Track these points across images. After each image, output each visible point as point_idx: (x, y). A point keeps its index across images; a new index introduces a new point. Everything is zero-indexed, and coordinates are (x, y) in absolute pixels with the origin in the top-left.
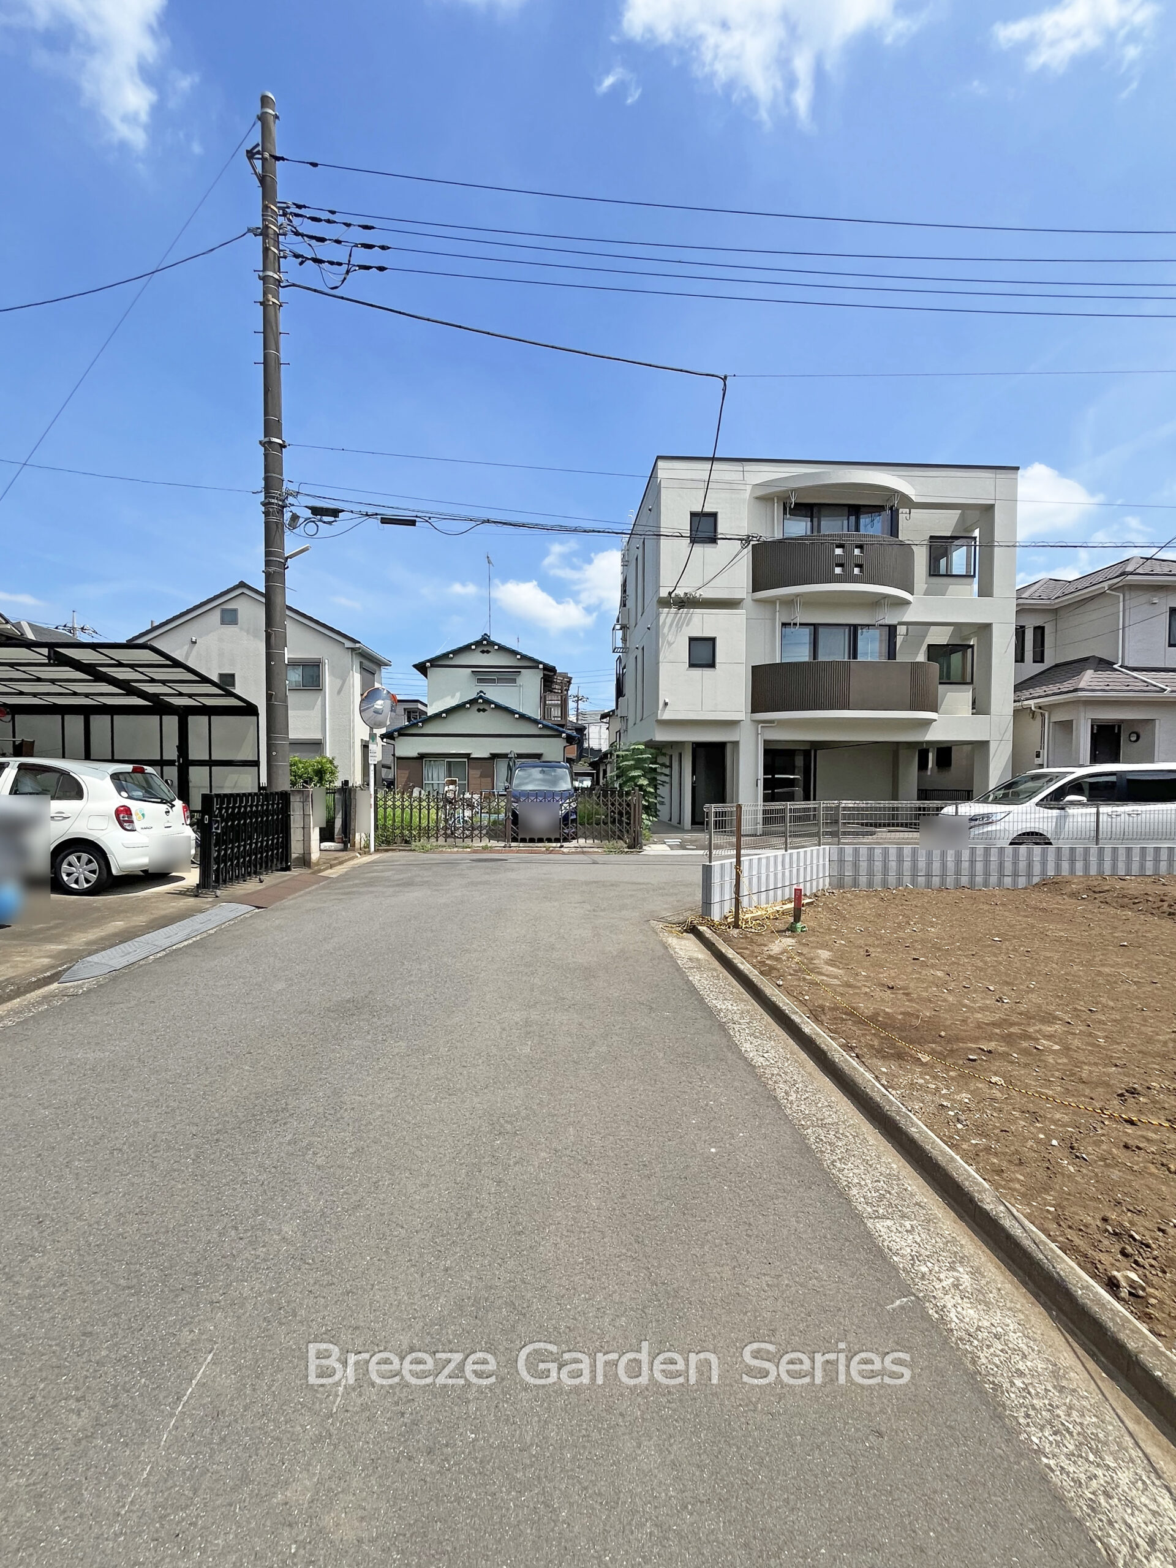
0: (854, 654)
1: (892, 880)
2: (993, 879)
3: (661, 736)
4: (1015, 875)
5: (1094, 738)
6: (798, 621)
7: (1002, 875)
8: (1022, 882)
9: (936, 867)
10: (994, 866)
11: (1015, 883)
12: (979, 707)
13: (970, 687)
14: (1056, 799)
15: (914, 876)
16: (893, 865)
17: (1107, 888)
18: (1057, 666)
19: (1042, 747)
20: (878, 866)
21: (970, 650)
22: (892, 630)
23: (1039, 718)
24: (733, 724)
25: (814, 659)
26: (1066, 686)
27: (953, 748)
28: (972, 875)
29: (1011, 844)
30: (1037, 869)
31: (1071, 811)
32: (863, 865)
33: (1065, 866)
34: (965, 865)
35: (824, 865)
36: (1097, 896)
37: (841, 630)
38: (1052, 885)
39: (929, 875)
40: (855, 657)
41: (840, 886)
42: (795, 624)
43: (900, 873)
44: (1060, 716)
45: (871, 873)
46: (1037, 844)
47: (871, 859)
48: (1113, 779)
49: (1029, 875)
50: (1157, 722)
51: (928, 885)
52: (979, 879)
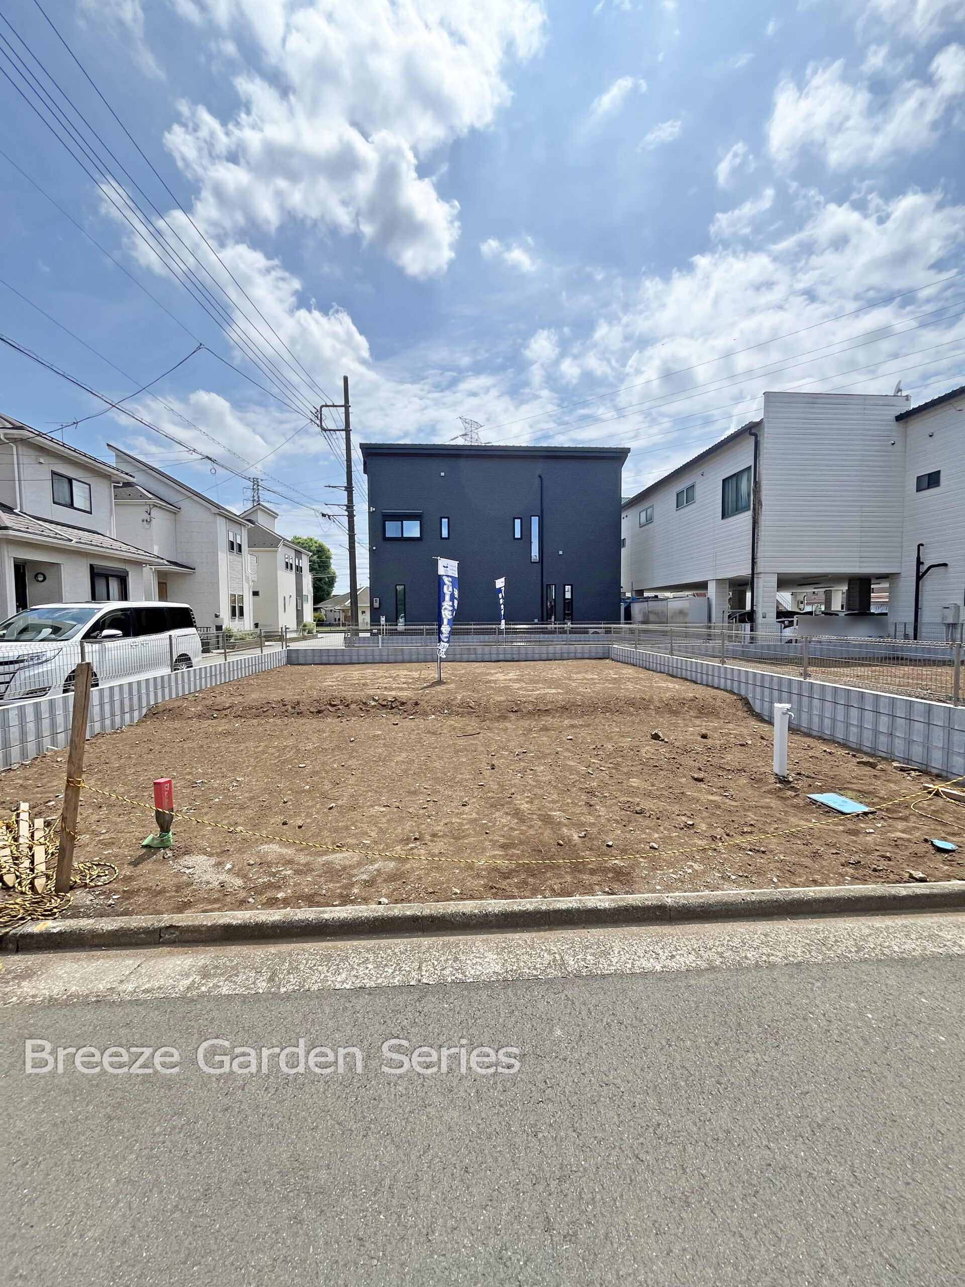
4: (132, 710)
14: (95, 634)
30: (144, 704)
43: (39, 735)
50: (62, 566)
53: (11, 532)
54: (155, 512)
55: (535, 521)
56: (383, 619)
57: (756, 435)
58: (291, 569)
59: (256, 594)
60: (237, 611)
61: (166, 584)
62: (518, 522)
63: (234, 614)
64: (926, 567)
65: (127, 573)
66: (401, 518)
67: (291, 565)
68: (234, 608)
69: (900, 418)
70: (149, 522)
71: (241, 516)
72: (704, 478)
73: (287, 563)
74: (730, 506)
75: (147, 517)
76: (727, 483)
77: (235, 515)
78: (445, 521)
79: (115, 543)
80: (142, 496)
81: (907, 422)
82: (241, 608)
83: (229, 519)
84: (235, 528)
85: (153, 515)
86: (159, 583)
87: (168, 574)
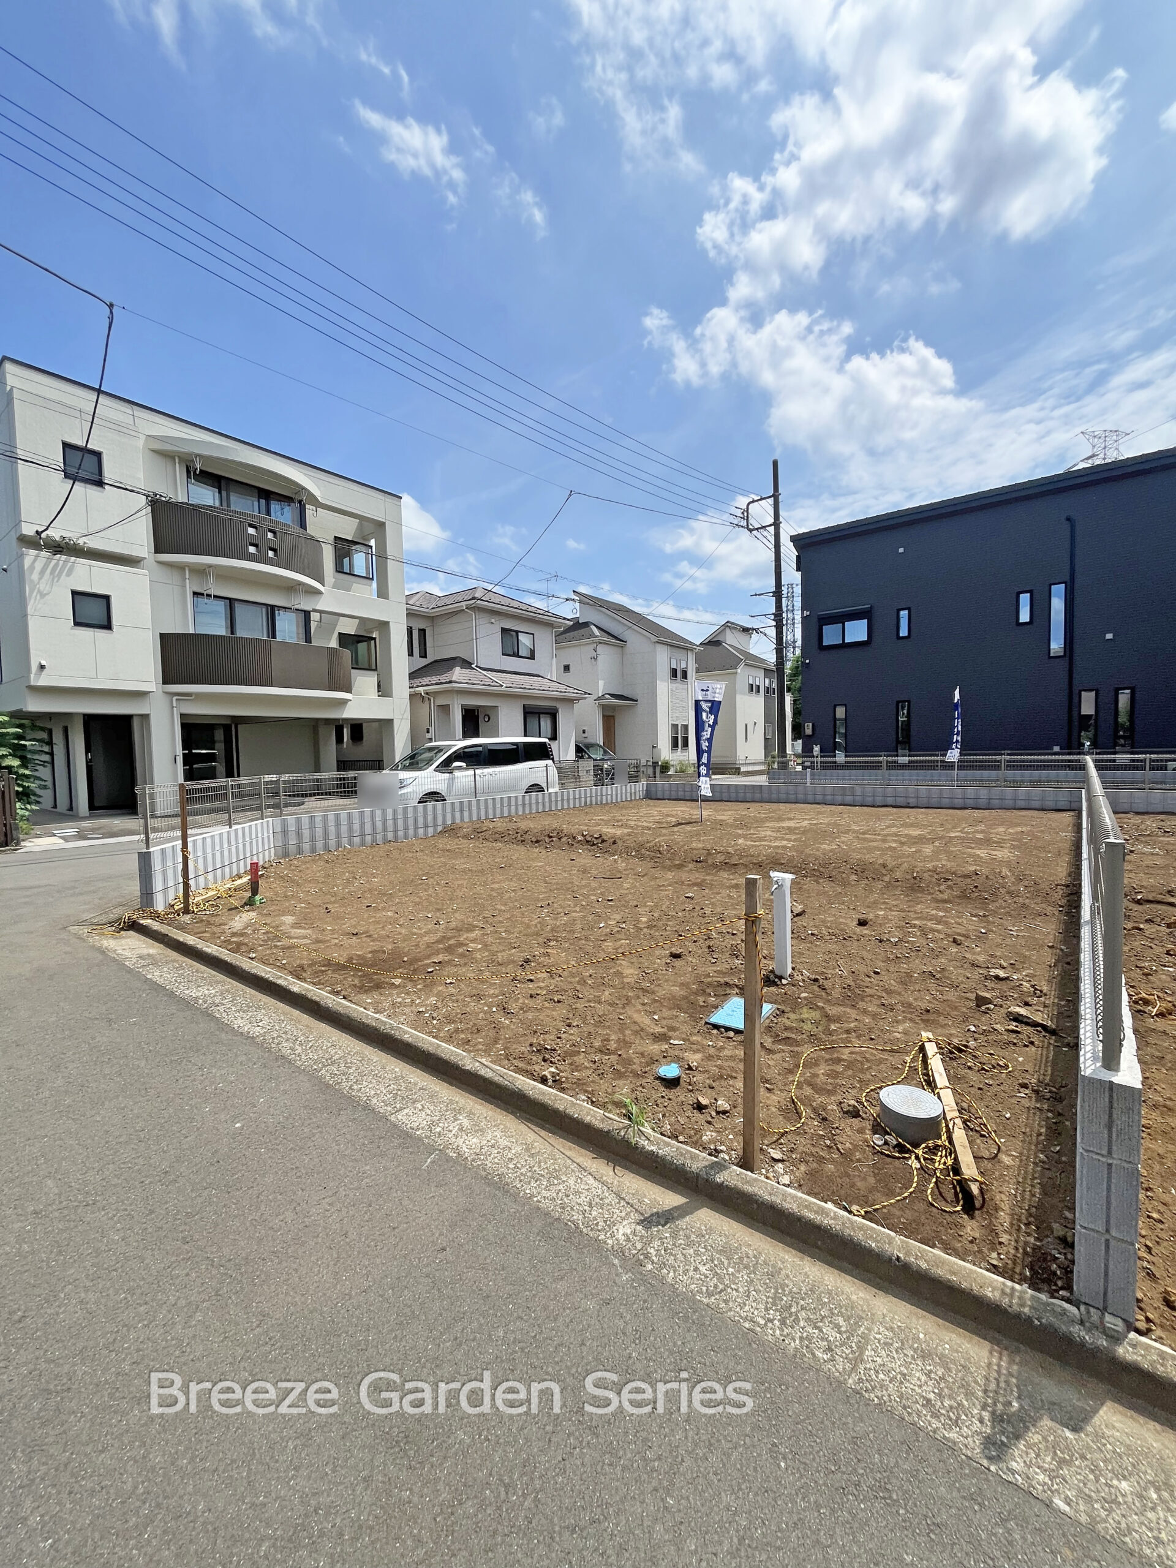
0: (272, 632)
1: (332, 843)
2: (411, 832)
3: (35, 705)
4: (426, 826)
5: (465, 719)
6: (212, 592)
7: (416, 828)
8: (431, 831)
9: (368, 829)
10: (411, 822)
11: (426, 833)
12: (384, 689)
13: (375, 673)
14: (446, 765)
15: (351, 836)
16: (332, 830)
17: (485, 829)
18: (436, 661)
19: (430, 725)
20: (319, 832)
21: (373, 642)
22: (307, 614)
23: (427, 702)
24: (139, 695)
25: (232, 633)
26: (444, 678)
27: (364, 725)
28: (396, 831)
29: (419, 802)
30: (440, 821)
31: (457, 774)
32: (306, 833)
33: (458, 815)
34: (390, 823)
35: (269, 837)
36: (480, 835)
37: (258, 608)
38: (450, 831)
39: (362, 835)
40: (274, 636)
41: (286, 854)
42: (209, 596)
43: (338, 836)
44: (441, 701)
45: (313, 839)
46: (437, 801)
47: (312, 827)
48: (480, 749)
49: (435, 826)
50: (499, 708)
51: (363, 844)
52: (401, 833)
53: (454, 685)
54: (601, 649)
55: (1058, 593)
56: (817, 749)
58: (759, 691)
60: (680, 742)
61: (613, 716)
62: (1025, 598)
63: (675, 744)
65: (558, 709)
66: (843, 618)
67: (759, 686)
68: (676, 740)
70: (595, 659)
73: (751, 685)
75: (594, 654)
78: (904, 614)
79: (553, 684)
80: (593, 635)
82: (686, 740)
83: (672, 646)
84: (679, 654)
85: (598, 652)
86: (604, 716)
87: (614, 708)
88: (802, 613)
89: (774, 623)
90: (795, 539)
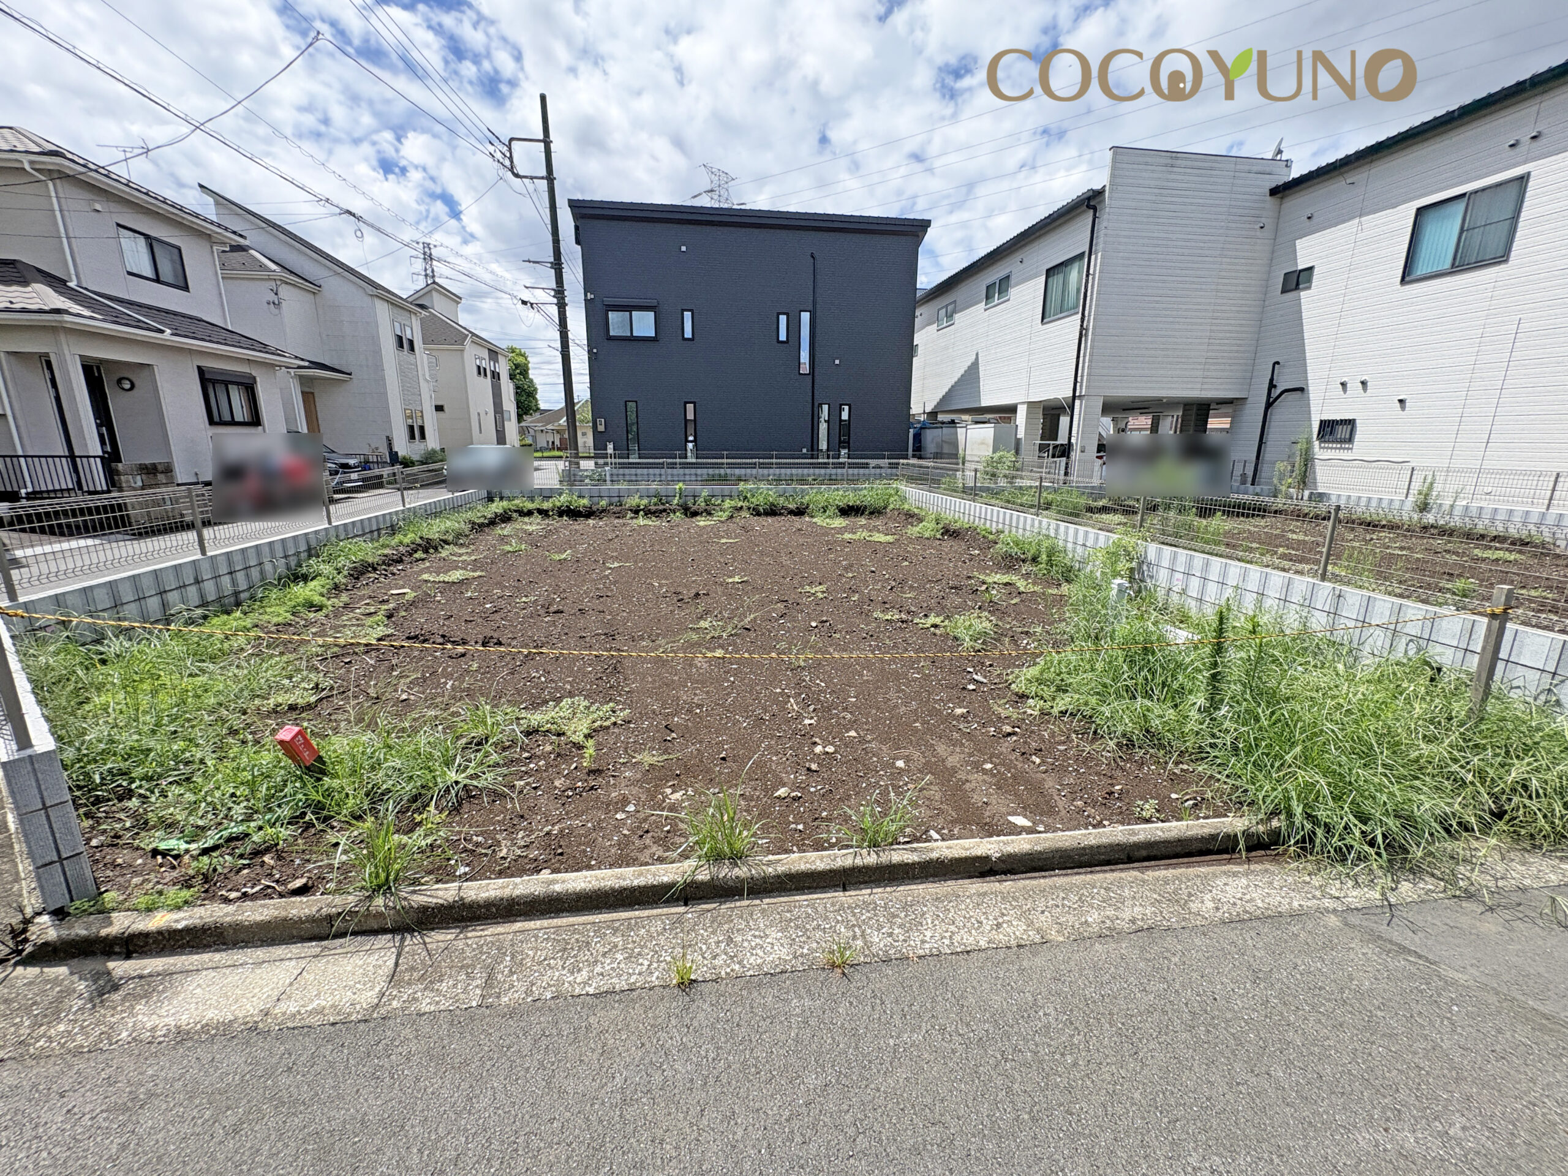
44: (19, 344)
50: (155, 368)
53: (67, 318)
54: (285, 291)
55: (805, 317)
56: (610, 446)
57: (1095, 209)
58: (485, 375)
59: (439, 408)
60: (416, 432)
61: (313, 393)
62: (783, 319)
63: (412, 437)
64: (1278, 391)
65: (254, 378)
66: (629, 308)
67: (485, 369)
68: (411, 428)
69: (1274, 192)
70: (277, 305)
71: (410, 300)
72: (1022, 266)
73: (479, 367)
74: (1052, 305)
75: (272, 297)
76: (1051, 273)
77: (401, 298)
78: (688, 315)
79: (231, 335)
80: (262, 266)
81: (1282, 198)
82: (422, 429)
83: (392, 304)
84: (403, 317)
85: (281, 294)
86: (302, 392)
87: (311, 379)
88: (586, 295)
89: (555, 301)
90: (574, 205)
